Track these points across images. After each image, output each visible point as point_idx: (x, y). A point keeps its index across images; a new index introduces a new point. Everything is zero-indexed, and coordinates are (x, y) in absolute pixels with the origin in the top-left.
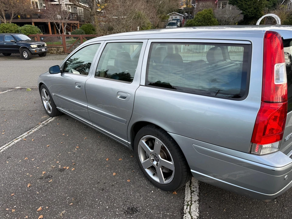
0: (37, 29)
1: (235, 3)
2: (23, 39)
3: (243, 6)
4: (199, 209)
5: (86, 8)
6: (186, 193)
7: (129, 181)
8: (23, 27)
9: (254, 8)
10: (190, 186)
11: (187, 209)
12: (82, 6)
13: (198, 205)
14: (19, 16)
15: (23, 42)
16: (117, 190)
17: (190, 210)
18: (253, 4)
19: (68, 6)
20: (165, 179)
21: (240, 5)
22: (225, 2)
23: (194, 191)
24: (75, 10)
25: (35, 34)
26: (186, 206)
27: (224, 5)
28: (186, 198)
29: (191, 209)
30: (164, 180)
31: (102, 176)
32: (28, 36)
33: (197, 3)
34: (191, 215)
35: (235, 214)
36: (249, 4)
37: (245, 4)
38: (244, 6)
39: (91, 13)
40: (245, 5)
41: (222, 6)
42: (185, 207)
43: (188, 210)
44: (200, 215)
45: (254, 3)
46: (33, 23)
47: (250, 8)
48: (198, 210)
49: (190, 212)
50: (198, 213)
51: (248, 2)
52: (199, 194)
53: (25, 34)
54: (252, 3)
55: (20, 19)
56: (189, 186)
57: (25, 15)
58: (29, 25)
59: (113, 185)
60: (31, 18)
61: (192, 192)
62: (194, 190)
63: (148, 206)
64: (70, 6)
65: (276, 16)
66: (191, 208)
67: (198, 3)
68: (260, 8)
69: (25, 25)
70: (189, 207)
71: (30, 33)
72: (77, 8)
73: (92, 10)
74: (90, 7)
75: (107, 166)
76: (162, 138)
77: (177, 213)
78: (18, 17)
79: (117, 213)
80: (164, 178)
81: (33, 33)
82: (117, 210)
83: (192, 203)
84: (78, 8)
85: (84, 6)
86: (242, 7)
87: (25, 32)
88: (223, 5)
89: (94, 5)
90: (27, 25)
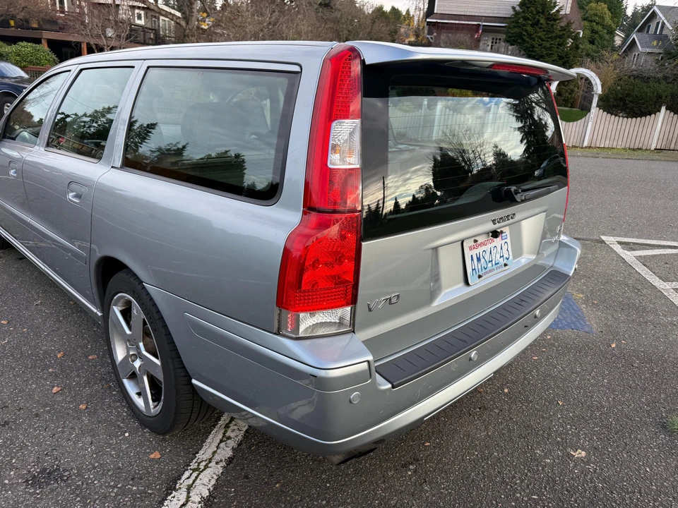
0: (48, 54)
1: (519, 41)
2: (9, 75)
3: (535, 49)
4: (217, 480)
5: (175, 18)
6: (208, 440)
7: (84, 407)
8: (14, 48)
9: (559, 56)
10: (227, 426)
11: (188, 478)
12: (164, 13)
13: (221, 471)
14: (12, 23)
15: (7, 81)
16: (42, 427)
17: (194, 482)
18: (558, 48)
19: (137, 11)
20: (156, 403)
21: (529, 45)
22: (498, 38)
23: (229, 438)
24: (155, 23)
25: (43, 65)
26: (191, 471)
27: (496, 43)
28: (201, 452)
29: (198, 479)
30: (152, 407)
31: (23, 391)
32: (23, 68)
33: (435, 34)
34: (189, 493)
35: (298, 494)
36: (549, 46)
37: (539, 45)
38: (537, 49)
39: (185, 30)
40: (540, 47)
41: (492, 46)
42: (187, 474)
43: (190, 481)
44: (210, 495)
45: (559, 44)
46: (43, 41)
47: (550, 54)
48: (213, 482)
49: (189, 488)
50: (209, 490)
51: (547, 41)
52: (239, 445)
53: (17, 64)
54: (555, 45)
55: (13, 29)
56: (223, 426)
57: (27, 21)
58: (29, 44)
59: (37, 415)
60: (40, 28)
61: (225, 438)
62: (232, 435)
63: (94, 468)
64: (142, 13)
65: (593, 74)
66: (200, 477)
67: (439, 34)
68: (572, 58)
69: (20, 43)
70: (195, 474)
71: (30, 62)
72: (159, 19)
73: (187, 23)
74: (184, 16)
75: (50, 370)
76: (140, 300)
77: (158, 487)
78: (10, 24)
79: (7, 482)
80: (153, 401)
81: (38, 64)
82: (12, 473)
83: (210, 465)
84: (161, 18)
85: (170, 13)
86: (532, 51)
87: (18, 58)
88: (492, 42)
89: (193, 12)
90: (24, 44)
